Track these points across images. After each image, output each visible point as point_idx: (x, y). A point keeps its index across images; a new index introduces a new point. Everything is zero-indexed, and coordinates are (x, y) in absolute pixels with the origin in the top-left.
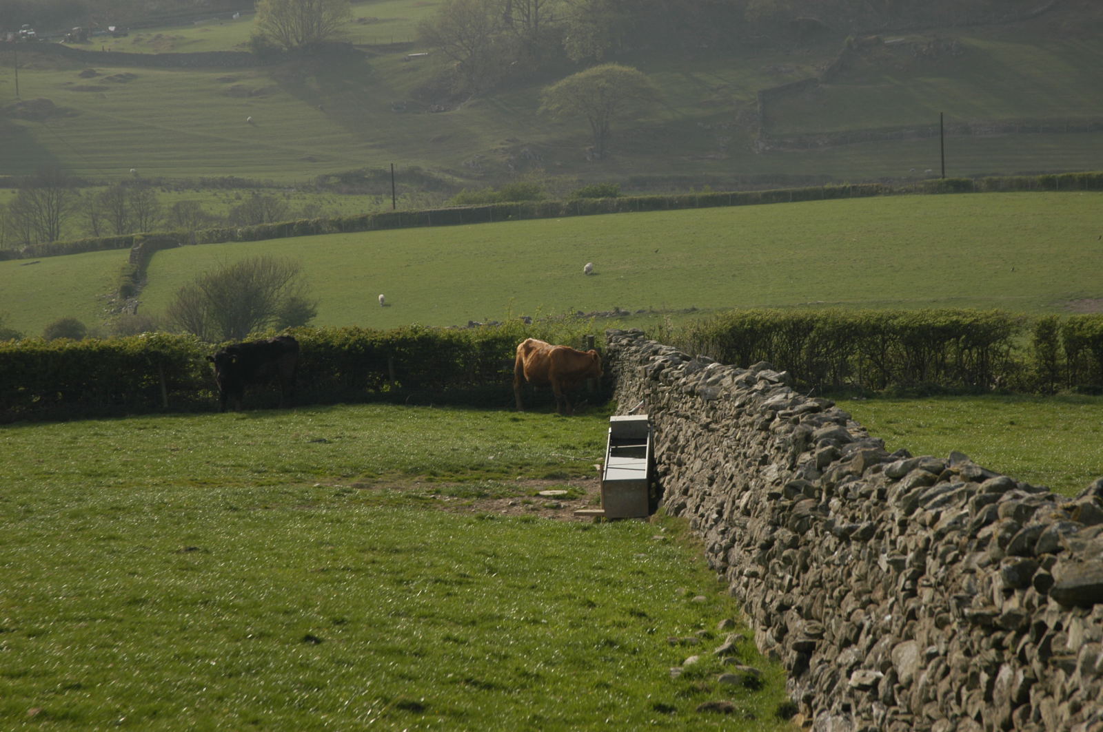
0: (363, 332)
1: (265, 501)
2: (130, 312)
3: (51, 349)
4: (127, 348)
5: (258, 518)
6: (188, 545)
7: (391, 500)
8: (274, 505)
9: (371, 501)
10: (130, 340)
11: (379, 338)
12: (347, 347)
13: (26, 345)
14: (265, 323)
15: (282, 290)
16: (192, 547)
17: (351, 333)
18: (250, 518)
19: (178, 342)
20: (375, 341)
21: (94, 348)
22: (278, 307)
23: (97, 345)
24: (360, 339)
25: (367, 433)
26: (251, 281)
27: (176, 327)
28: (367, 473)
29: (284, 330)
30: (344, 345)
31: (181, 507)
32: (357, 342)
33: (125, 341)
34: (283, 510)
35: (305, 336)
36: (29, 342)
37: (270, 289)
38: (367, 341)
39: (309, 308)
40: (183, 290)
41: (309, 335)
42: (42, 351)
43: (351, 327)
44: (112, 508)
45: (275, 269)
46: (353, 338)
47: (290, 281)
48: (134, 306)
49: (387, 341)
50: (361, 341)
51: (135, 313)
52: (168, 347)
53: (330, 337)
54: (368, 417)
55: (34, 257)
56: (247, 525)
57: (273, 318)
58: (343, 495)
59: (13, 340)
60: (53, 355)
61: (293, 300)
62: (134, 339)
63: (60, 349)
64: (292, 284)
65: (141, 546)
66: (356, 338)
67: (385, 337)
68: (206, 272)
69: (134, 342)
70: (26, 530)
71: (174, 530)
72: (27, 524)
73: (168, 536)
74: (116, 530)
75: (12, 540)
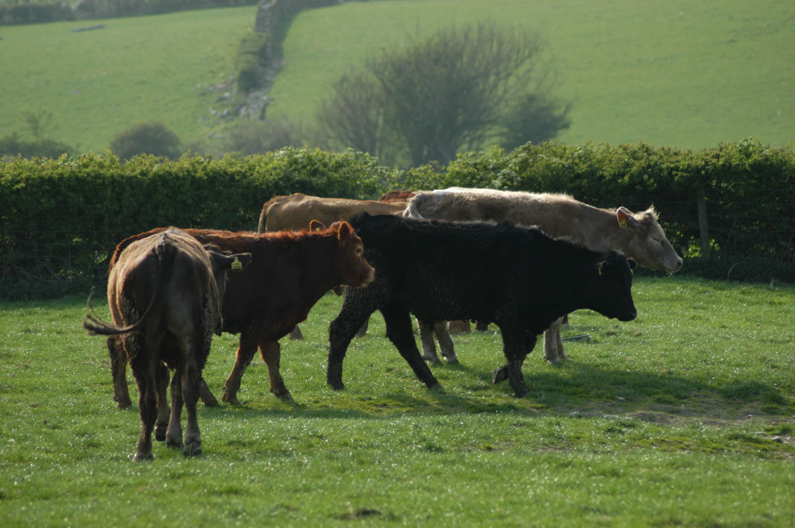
0: (655, 154)
1: (487, 438)
2: (255, 115)
3: (128, 173)
4: (255, 174)
5: (476, 465)
6: (361, 507)
7: (703, 442)
8: (502, 445)
9: (669, 443)
10: (260, 161)
11: (683, 164)
12: (626, 178)
13: (86, 166)
14: (481, 139)
15: (512, 80)
16: (368, 508)
17: (634, 155)
18: (464, 464)
19: (339, 166)
20: (677, 169)
21: (200, 174)
22: (505, 110)
23: (205, 169)
24: (649, 166)
25: (661, 327)
26: (459, 65)
27: (331, 143)
28: (660, 396)
29: (521, 148)
30: (622, 175)
31: (346, 444)
32: (644, 170)
33: (252, 162)
34: (519, 453)
35: (555, 159)
36: (91, 160)
37: (492, 79)
38: (661, 170)
39: (557, 113)
40: (344, 79)
41: (561, 157)
42: (112, 177)
43: (635, 146)
44: (231, 443)
45: (500, 44)
46: (637, 163)
47: (526, 66)
48: (262, 105)
49: (698, 170)
50: (652, 169)
51: (262, 117)
52: (323, 174)
53: (599, 161)
54: (660, 300)
55: (94, 17)
56: (459, 476)
57: (496, 130)
58: (620, 432)
59: (64, 156)
60: (131, 181)
61: (532, 99)
62: (266, 159)
63: (143, 174)
64: (529, 71)
65: (282, 505)
66: (643, 163)
67: (693, 163)
68: (383, 49)
69: (266, 164)
70: (89, 475)
71: (336, 481)
72: (91, 465)
73: (327, 490)
74: (239, 479)
75: (67, 492)
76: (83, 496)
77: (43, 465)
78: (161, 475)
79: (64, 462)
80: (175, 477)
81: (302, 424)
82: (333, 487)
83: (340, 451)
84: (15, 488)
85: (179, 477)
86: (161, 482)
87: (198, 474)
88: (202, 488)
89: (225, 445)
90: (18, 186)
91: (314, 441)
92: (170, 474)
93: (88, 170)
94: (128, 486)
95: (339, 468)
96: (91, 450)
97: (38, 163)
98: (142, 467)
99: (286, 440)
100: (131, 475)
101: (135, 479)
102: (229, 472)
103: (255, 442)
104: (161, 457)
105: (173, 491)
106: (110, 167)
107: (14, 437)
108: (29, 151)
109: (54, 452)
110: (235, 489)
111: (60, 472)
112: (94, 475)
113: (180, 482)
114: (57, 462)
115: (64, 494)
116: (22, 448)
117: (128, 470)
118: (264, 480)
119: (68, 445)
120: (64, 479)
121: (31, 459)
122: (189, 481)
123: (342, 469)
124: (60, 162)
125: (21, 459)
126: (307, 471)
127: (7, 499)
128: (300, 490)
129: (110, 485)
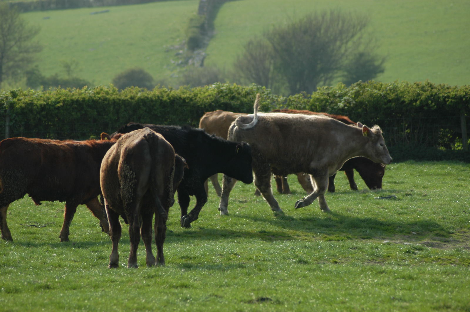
0: (436, 88)
1: (334, 256)
2: (197, 64)
3: (123, 97)
4: (198, 99)
5: (328, 272)
6: (260, 296)
7: (463, 259)
8: (343, 260)
9: (443, 260)
10: (200, 91)
11: (452, 94)
12: (418, 102)
13: (98, 93)
14: (331, 79)
15: (350, 44)
16: (264, 297)
17: (423, 89)
18: (321, 271)
19: (247, 94)
20: (448, 97)
21: (165, 98)
22: (345, 62)
23: (168, 95)
24: (432, 95)
25: (438, 191)
26: (318, 35)
27: (242, 80)
28: (438, 232)
29: (355, 84)
30: (416, 101)
31: (251, 259)
32: (429, 98)
34: (354, 265)
35: (375, 91)
36: (102, 90)
37: (338, 43)
38: (439, 98)
39: (377, 63)
40: (250, 43)
41: (379, 90)
42: (114, 100)
43: (423, 83)
44: (183, 258)
45: (343, 22)
46: (425, 94)
47: (358, 35)
48: (201, 58)
49: (461, 98)
50: (434, 98)
51: (202, 65)
52: (238, 99)
53: (402, 92)
54: (438, 175)
55: (103, 5)
56: (318, 278)
57: (340, 73)
58: (414, 253)
59: (85, 87)
60: (125, 103)
61: (362, 55)
62: (204, 90)
63: (132, 98)
64: (360, 39)
65: (213, 295)
66: (428, 93)
67: (458, 94)
68: (274, 25)
69: (204, 93)
70: (99, 275)
71: (245, 280)
72: (101, 270)
73: (240, 286)
74: (188, 279)
75: (87, 285)
76: (96, 288)
77: (73, 269)
78: (142, 276)
79: (85, 268)
80: (150, 277)
81: (225, 247)
82: (243, 284)
83: (247, 263)
84: (56, 282)
85: (152, 277)
86: (141, 280)
87: (164, 275)
88: (166, 284)
89: (180, 258)
90: (59, 105)
91: (232, 257)
92: (147, 275)
93: (99, 96)
94: (122, 282)
95: (247, 273)
96: (100, 261)
97: (70, 91)
98: (130, 271)
99: (215, 256)
100: (124, 275)
101: (127, 278)
102: (182, 274)
103: (197, 257)
104: (142, 265)
105: (149, 286)
106: (112, 94)
107: (56, 253)
108: (65, 84)
109: (79, 261)
110: (185, 285)
111: (83, 273)
112: (102, 275)
113: (153, 280)
114: (81, 268)
115: (85, 286)
116: (60, 259)
117: (123, 273)
118: (202, 280)
119: (87, 258)
120: (85, 277)
121: (65, 266)
122: (158, 280)
123: (248, 273)
124: (83, 91)
125: (60, 266)
126: (228, 274)
127: (52, 289)
128: (224, 285)
129: (112, 282)
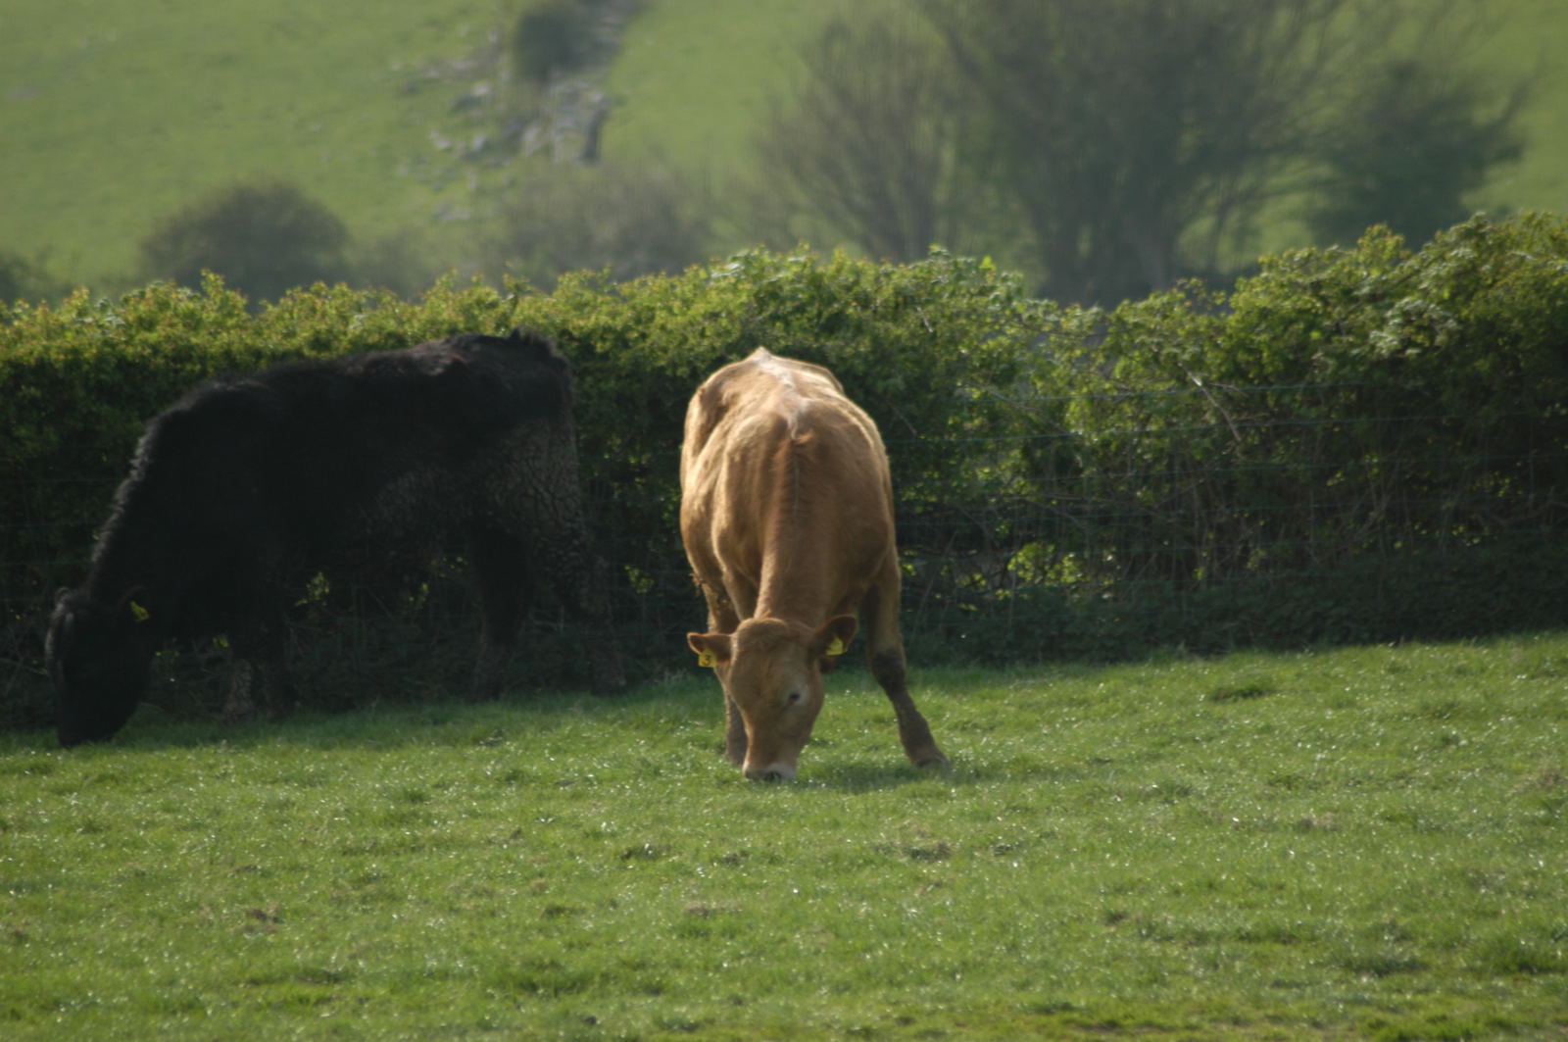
3: (274, 341)
10: (667, 294)
13: (148, 324)
19: (904, 301)
23: (503, 323)
29: (1452, 234)
33: (643, 297)
35: (1560, 263)
36: (163, 306)
52: (859, 329)
59: (77, 297)
62: (684, 289)
97: (3, 319)
124: (68, 316)
